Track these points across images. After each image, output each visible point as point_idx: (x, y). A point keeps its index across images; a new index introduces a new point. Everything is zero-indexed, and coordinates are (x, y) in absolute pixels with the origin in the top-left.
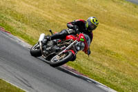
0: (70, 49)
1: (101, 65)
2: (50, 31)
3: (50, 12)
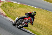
3: (41, 21)
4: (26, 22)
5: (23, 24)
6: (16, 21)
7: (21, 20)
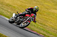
0: (28, 20)
1: (7, 11)
2: (17, 12)
4: (29, 19)
5: (25, 22)
6: (14, 18)
7: (20, 17)
